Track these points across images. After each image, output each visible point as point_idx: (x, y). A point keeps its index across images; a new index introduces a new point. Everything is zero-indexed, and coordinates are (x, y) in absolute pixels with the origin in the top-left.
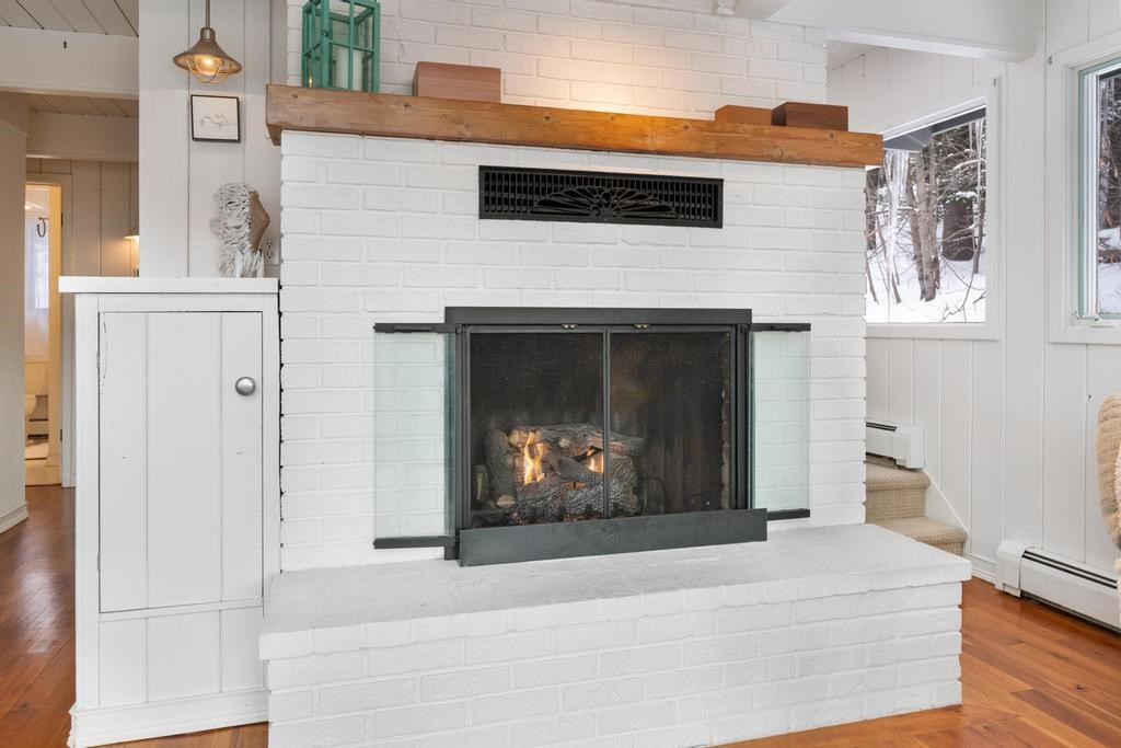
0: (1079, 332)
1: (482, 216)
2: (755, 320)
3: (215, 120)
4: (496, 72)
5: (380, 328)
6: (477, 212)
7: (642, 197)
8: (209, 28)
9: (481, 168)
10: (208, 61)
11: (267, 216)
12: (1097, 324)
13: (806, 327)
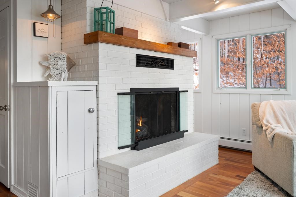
0: (219, 91)
1: (137, 66)
2: (180, 90)
3: (42, 31)
4: (137, 31)
5: (119, 94)
6: (135, 65)
7: (162, 62)
8: (51, 5)
9: (136, 54)
10: (51, 15)
11: (75, 63)
12: (222, 89)
13: (187, 91)
